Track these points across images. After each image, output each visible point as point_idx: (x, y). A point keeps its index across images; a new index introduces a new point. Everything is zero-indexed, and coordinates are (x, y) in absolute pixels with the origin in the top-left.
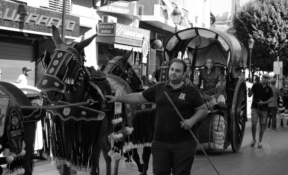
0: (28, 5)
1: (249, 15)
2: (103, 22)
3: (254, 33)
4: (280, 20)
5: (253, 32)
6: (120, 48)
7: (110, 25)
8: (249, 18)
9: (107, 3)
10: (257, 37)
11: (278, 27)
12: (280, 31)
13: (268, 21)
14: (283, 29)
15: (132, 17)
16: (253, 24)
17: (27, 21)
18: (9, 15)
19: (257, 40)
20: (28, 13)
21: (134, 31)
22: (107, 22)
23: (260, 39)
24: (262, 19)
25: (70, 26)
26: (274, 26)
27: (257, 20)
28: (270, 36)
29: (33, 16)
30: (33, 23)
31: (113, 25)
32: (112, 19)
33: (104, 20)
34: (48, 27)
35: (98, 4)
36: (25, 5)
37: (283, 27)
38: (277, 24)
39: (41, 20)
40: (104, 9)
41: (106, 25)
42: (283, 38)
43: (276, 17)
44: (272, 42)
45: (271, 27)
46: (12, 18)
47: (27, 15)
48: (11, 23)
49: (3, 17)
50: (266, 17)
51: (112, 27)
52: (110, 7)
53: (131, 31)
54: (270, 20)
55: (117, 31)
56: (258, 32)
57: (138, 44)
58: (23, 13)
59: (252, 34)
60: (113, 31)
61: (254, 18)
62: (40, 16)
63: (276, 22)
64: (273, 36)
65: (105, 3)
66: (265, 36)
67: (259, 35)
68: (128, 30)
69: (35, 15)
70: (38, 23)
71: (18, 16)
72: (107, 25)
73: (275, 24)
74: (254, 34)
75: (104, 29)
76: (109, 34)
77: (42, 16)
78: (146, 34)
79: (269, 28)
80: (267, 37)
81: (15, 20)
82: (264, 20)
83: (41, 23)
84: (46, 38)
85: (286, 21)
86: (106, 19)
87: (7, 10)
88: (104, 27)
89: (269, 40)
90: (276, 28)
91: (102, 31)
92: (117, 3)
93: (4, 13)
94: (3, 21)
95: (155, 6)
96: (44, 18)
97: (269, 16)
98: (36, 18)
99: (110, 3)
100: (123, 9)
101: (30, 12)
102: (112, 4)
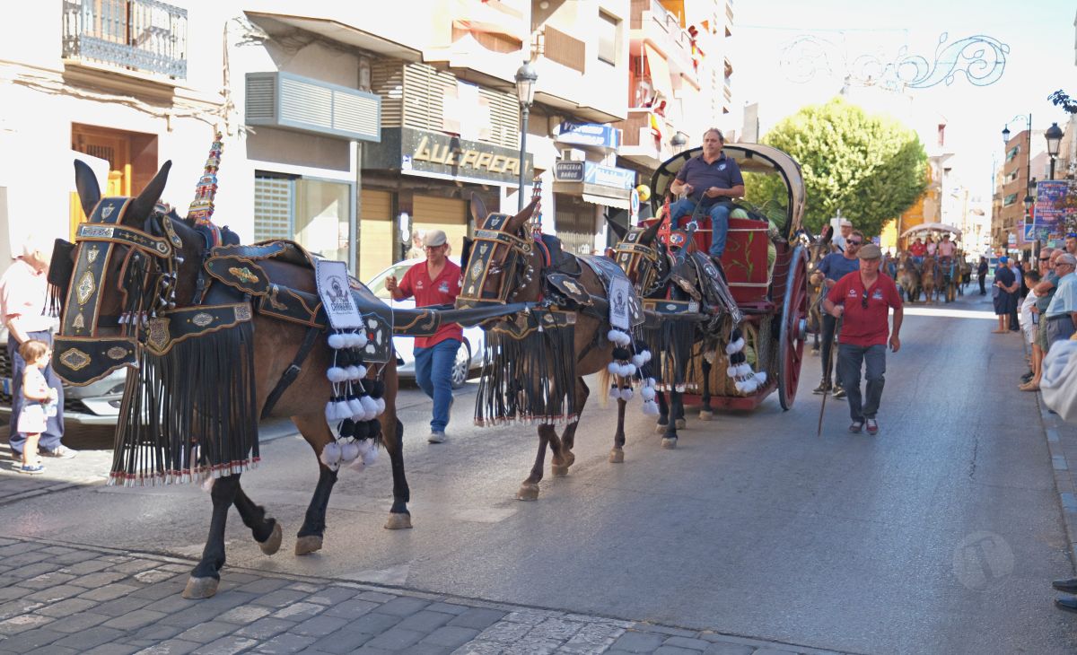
0: (462, 138)
1: (788, 139)
2: (563, 159)
6: (592, 202)
7: (576, 164)
8: (787, 144)
9: (569, 128)
11: (838, 158)
12: (841, 165)
13: (820, 150)
14: (846, 163)
15: (604, 150)
16: (795, 154)
17: (462, 163)
18: (439, 155)
20: (463, 151)
21: (610, 172)
22: (570, 159)
26: (831, 157)
27: (801, 148)
28: (823, 175)
29: (471, 155)
30: (470, 166)
31: (578, 164)
32: (578, 155)
33: (565, 156)
34: (491, 171)
35: (556, 130)
36: (457, 137)
37: (846, 158)
38: (836, 153)
39: (481, 161)
40: (566, 138)
41: (568, 165)
42: (845, 178)
43: (835, 142)
44: (826, 185)
45: (825, 158)
46: (441, 160)
47: (461, 153)
48: (441, 167)
49: (430, 158)
50: (817, 142)
51: (579, 168)
52: (573, 134)
54: (825, 148)
55: (586, 175)
57: (617, 193)
58: (458, 150)
60: (580, 174)
61: (796, 144)
62: (479, 156)
63: (834, 148)
64: (828, 173)
65: (566, 128)
69: (472, 153)
70: (477, 166)
71: (451, 155)
72: (570, 164)
73: (833, 153)
75: (566, 171)
76: (573, 178)
77: (483, 155)
78: (629, 176)
79: (821, 161)
80: (819, 176)
81: (447, 163)
83: (482, 165)
84: (487, 189)
85: (850, 148)
86: (568, 154)
87: (436, 147)
88: (565, 167)
89: (821, 181)
90: (834, 161)
91: (563, 174)
92: (584, 128)
93: (431, 153)
94: (430, 165)
95: (642, 130)
96: (486, 158)
97: (821, 141)
98: (474, 158)
99: (574, 128)
100: (594, 137)
101: (466, 148)
102: (577, 130)
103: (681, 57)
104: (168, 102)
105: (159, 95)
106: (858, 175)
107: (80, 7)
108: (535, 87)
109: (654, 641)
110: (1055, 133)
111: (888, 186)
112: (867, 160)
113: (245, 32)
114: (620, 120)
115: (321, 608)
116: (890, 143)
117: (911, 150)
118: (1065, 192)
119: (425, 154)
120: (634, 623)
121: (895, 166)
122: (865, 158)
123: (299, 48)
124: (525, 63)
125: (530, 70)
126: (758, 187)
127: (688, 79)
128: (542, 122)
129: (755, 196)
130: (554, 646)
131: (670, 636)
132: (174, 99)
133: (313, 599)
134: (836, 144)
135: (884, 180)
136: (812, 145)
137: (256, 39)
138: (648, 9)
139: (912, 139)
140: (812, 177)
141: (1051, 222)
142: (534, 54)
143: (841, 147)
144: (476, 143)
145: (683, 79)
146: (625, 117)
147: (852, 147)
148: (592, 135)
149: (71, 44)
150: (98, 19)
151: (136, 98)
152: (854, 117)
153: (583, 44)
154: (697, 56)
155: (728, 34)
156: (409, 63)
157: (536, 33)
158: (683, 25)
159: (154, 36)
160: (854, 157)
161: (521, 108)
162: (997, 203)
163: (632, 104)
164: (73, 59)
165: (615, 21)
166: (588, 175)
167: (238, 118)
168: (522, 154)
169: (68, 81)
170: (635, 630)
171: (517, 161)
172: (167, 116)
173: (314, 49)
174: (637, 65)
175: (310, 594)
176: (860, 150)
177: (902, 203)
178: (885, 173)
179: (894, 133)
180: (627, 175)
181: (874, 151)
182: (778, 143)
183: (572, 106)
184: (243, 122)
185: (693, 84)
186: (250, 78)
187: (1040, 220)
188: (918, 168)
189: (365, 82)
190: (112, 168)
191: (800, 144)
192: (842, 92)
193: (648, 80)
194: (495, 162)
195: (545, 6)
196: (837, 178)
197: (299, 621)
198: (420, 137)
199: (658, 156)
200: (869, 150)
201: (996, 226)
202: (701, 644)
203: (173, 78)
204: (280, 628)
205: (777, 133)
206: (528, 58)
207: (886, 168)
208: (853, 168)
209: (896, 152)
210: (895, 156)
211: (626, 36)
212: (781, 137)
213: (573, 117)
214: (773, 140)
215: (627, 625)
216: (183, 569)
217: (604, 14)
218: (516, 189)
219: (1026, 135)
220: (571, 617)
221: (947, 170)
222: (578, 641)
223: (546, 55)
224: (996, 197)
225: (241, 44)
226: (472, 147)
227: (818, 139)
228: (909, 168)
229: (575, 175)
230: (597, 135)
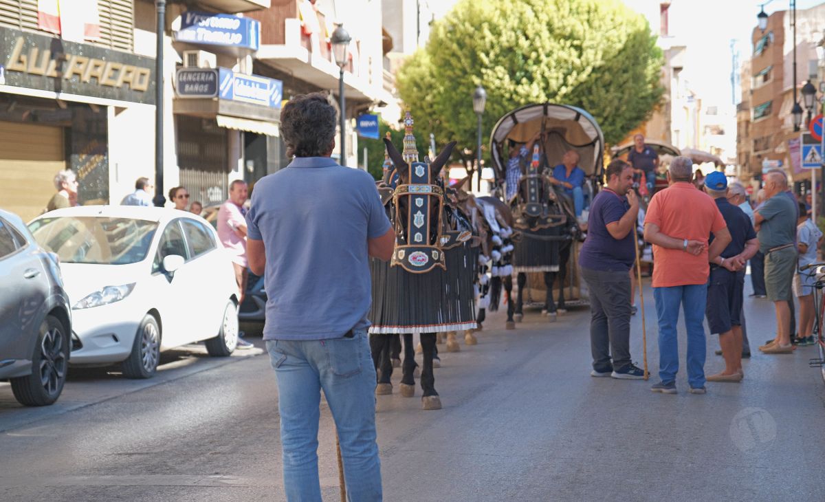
0: (64, 39)
2: (186, 65)
3: (486, 73)
4: (547, 40)
5: (483, 70)
6: (229, 126)
7: (206, 73)
9: (192, 21)
10: (494, 84)
11: (543, 57)
13: (517, 45)
14: (553, 64)
16: (483, 51)
17: (68, 74)
18: (37, 64)
19: (492, 91)
20: (68, 57)
21: (253, 84)
22: (196, 65)
23: (499, 88)
24: (503, 39)
25: (141, 81)
26: (534, 55)
29: (78, 63)
30: (77, 78)
31: (208, 72)
32: (207, 60)
34: (103, 85)
35: (176, 24)
36: (59, 38)
37: (555, 56)
39: (91, 70)
40: (188, 35)
41: (195, 74)
43: (537, 34)
45: (526, 58)
46: (41, 71)
47: (66, 60)
48: (40, 80)
49: (28, 67)
50: (513, 34)
51: (211, 78)
52: (199, 29)
53: (247, 83)
54: (524, 43)
55: (221, 88)
56: (495, 72)
58: (61, 56)
59: (480, 75)
60: (214, 86)
62: (88, 64)
63: (538, 43)
65: (188, 21)
66: (514, 82)
67: (498, 78)
68: (242, 82)
69: (80, 59)
70: (86, 78)
71: (53, 64)
72: (197, 72)
73: (536, 50)
74: (485, 77)
75: (191, 83)
76: (203, 93)
77: (92, 62)
78: (274, 88)
79: (521, 62)
80: (518, 83)
82: (508, 41)
83: (91, 76)
85: (559, 43)
86: (193, 59)
88: (190, 77)
89: (520, 89)
90: (538, 62)
91: (187, 88)
93: (28, 60)
94: (27, 77)
95: (288, 21)
96: (97, 66)
97: (519, 33)
98: (82, 67)
99: (200, 21)
100: (228, 34)
101: (71, 53)
102: (203, 23)
106: (572, 80)
112: (583, 58)
114: (260, 9)
119: (20, 62)
121: (619, 66)
122: (580, 56)
126: (423, 99)
129: (419, 113)
134: (540, 37)
136: (506, 38)
140: (508, 84)
144: (83, 45)
146: (267, 4)
147: (562, 41)
148: (225, 30)
162: (743, 115)
166: (224, 87)
171: (135, 71)
176: (572, 45)
178: (607, 76)
180: (271, 87)
181: (591, 47)
182: (458, 35)
188: (651, 69)
191: (489, 37)
194: (108, 72)
196: (542, 85)
198: (13, 39)
199: (310, 59)
200: (584, 45)
205: (455, 21)
207: (608, 69)
208: (565, 71)
210: (620, 52)
212: (461, 27)
213: (195, 5)
214: (450, 32)
226: (78, 51)
227: (513, 29)
228: (638, 69)
229: (206, 88)
230: (231, 31)
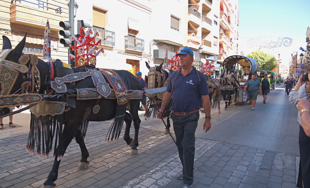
11: (258, 61)
12: (259, 62)
15: (215, 60)
26: (257, 61)
32: (210, 62)
35: (206, 57)
40: (208, 59)
42: (260, 64)
50: (254, 58)
54: (256, 59)
57: (217, 68)
63: (258, 59)
65: (208, 57)
78: (219, 65)
86: (208, 62)
92: (211, 57)
103: (229, 44)
104: (141, 55)
105: (140, 54)
106: (262, 64)
107: (127, 40)
108: (202, 50)
109: (222, 145)
110: (302, 55)
111: (268, 65)
112: (264, 61)
113: (153, 43)
115: (165, 137)
116: (269, 58)
117: (273, 59)
118: (304, 66)
120: (218, 142)
121: (270, 62)
123: (162, 45)
124: (200, 46)
125: (201, 47)
127: (230, 48)
128: (203, 56)
130: (204, 145)
131: (225, 144)
132: (142, 55)
133: (164, 136)
135: (267, 64)
137: (155, 44)
138: (223, 36)
139: (273, 57)
141: (301, 72)
142: (202, 44)
143: (259, 59)
145: (229, 48)
146: (218, 55)
149: (126, 46)
150: (130, 42)
151: (136, 54)
152: (262, 53)
153: (211, 42)
154: (232, 43)
155: (237, 39)
156: (180, 47)
157: (202, 41)
158: (229, 38)
159: (139, 45)
160: (262, 60)
161: (200, 54)
163: (220, 52)
164: (127, 49)
165: (217, 38)
167: (152, 57)
168: (200, 62)
169: (126, 52)
170: (218, 143)
171: (199, 63)
172: (141, 57)
173: (165, 45)
174: (221, 46)
175: (164, 135)
177: (271, 69)
179: (269, 56)
181: (265, 59)
183: (209, 53)
184: (153, 58)
185: (231, 48)
186: (154, 51)
187: (299, 71)
188: (274, 62)
189: (173, 50)
190: (132, 66)
192: (259, 49)
193: (223, 48)
194: (195, 63)
195: (204, 36)
197: (162, 139)
201: (290, 72)
202: (230, 146)
203: (142, 51)
204: (159, 140)
206: (201, 45)
207: (268, 62)
208: (261, 62)
209: (270, 59)
211: (219, 40)
213: (209, 55)
215: (217, 142)
216: (143, 130)
217: (214, 37)
218: (199, 68)
219: (296, 56)
220: (207, 140)
221: (280, 62)
222: (209, 144)
223: (204, 45)
224: (290, 67)
225: (153, 45)
228: (272, 62)
230: (213, 58)
